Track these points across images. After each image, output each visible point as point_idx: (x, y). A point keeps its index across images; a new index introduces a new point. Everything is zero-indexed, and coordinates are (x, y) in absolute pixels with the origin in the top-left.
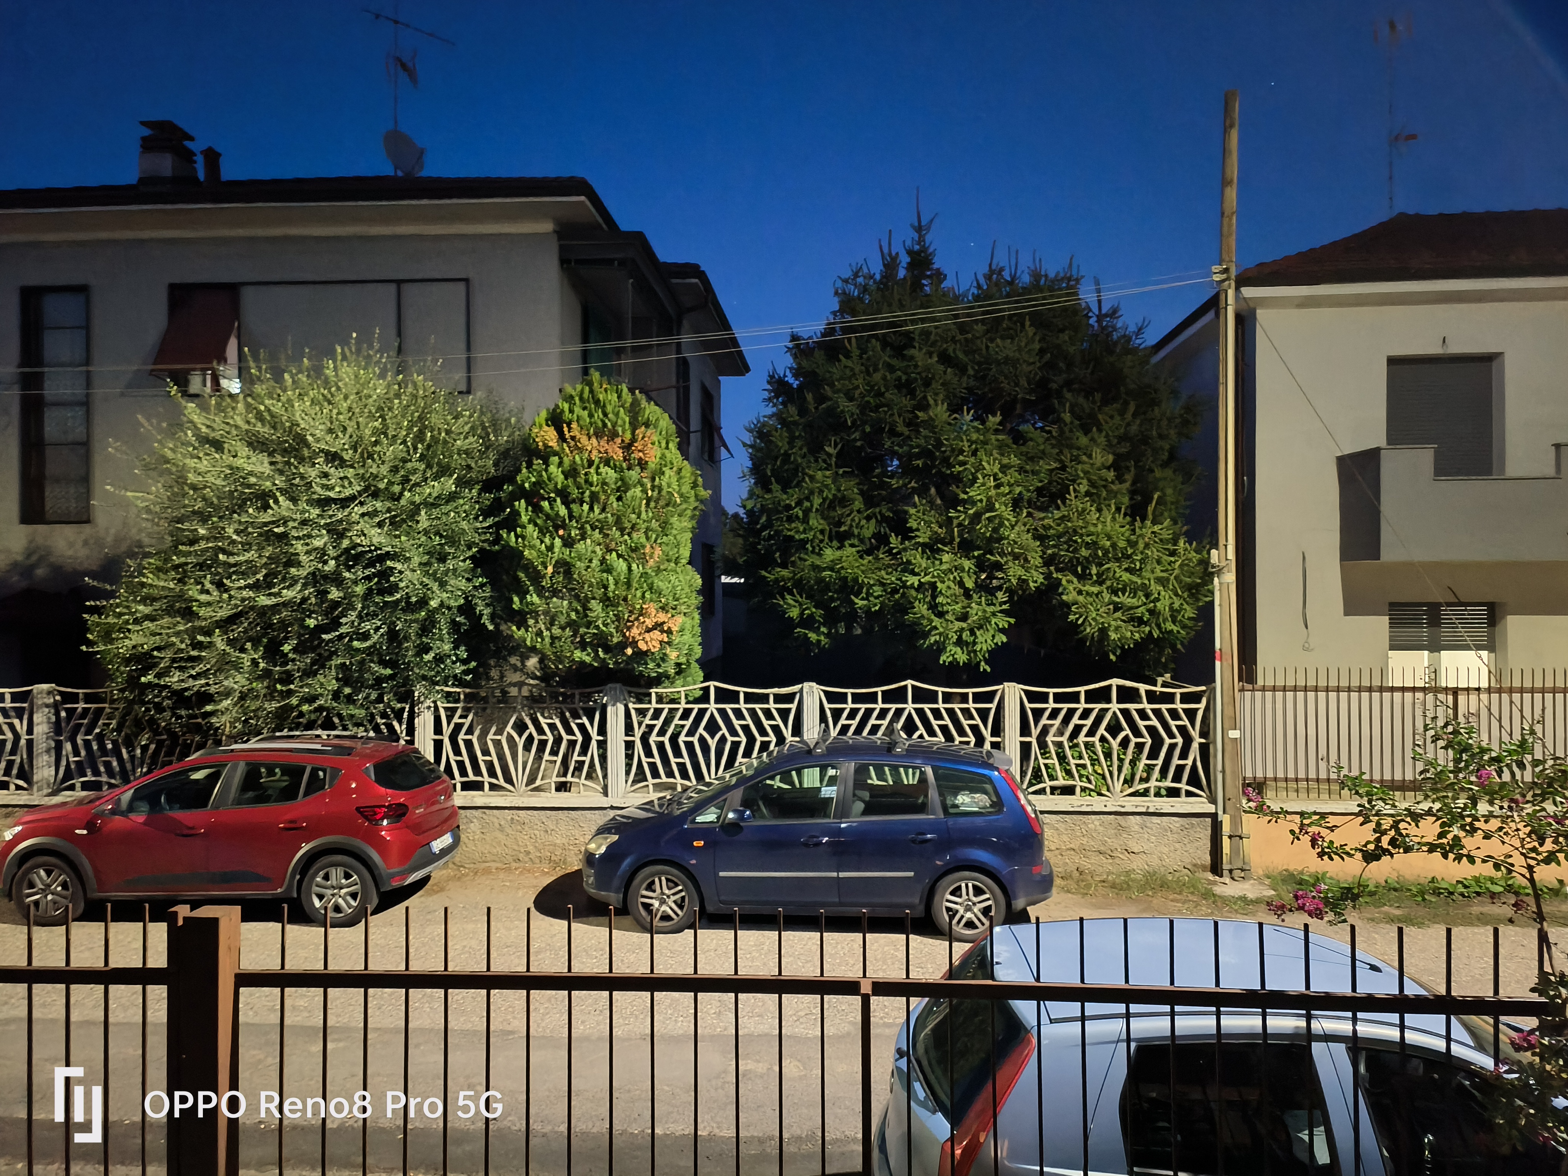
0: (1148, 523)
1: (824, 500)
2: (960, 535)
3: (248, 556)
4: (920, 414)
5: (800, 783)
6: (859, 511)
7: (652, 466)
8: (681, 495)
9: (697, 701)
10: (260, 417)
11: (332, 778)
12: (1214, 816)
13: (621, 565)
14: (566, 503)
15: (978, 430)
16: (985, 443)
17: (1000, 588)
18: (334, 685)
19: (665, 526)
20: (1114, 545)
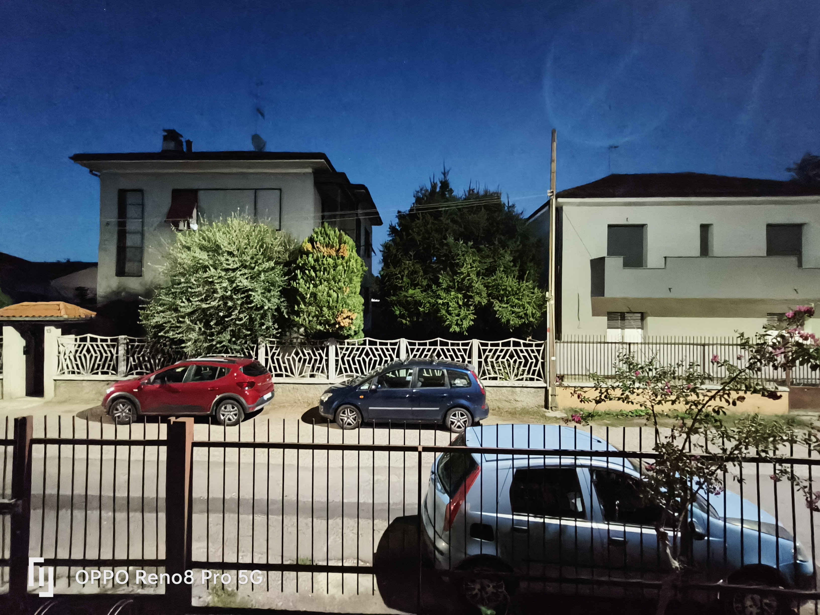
0: (524, 282)
1: (409, 271)
2: (458, 285)
3: (199, 289)
4: (444, 241)
5: (399, 375)
6: (421, 276)
7: (346, 258)
8: (357, 269)
9: (362, 345)
10: (204, 238)
11: (228, 371)
12: (546, 388)
13: (335, 295)
14: (315, 271)
15: (464, 247)
16: (467, 252)
17: (471, 305)
18: (228, 337)
19: (351, 280)
20: (512, 290)
